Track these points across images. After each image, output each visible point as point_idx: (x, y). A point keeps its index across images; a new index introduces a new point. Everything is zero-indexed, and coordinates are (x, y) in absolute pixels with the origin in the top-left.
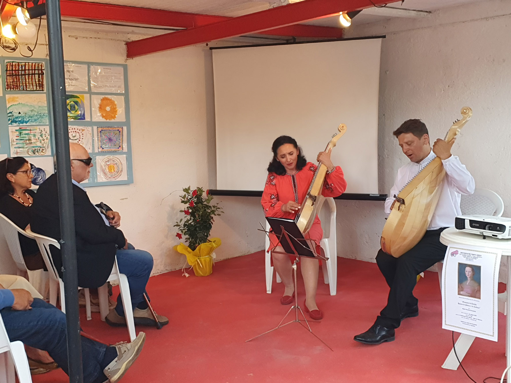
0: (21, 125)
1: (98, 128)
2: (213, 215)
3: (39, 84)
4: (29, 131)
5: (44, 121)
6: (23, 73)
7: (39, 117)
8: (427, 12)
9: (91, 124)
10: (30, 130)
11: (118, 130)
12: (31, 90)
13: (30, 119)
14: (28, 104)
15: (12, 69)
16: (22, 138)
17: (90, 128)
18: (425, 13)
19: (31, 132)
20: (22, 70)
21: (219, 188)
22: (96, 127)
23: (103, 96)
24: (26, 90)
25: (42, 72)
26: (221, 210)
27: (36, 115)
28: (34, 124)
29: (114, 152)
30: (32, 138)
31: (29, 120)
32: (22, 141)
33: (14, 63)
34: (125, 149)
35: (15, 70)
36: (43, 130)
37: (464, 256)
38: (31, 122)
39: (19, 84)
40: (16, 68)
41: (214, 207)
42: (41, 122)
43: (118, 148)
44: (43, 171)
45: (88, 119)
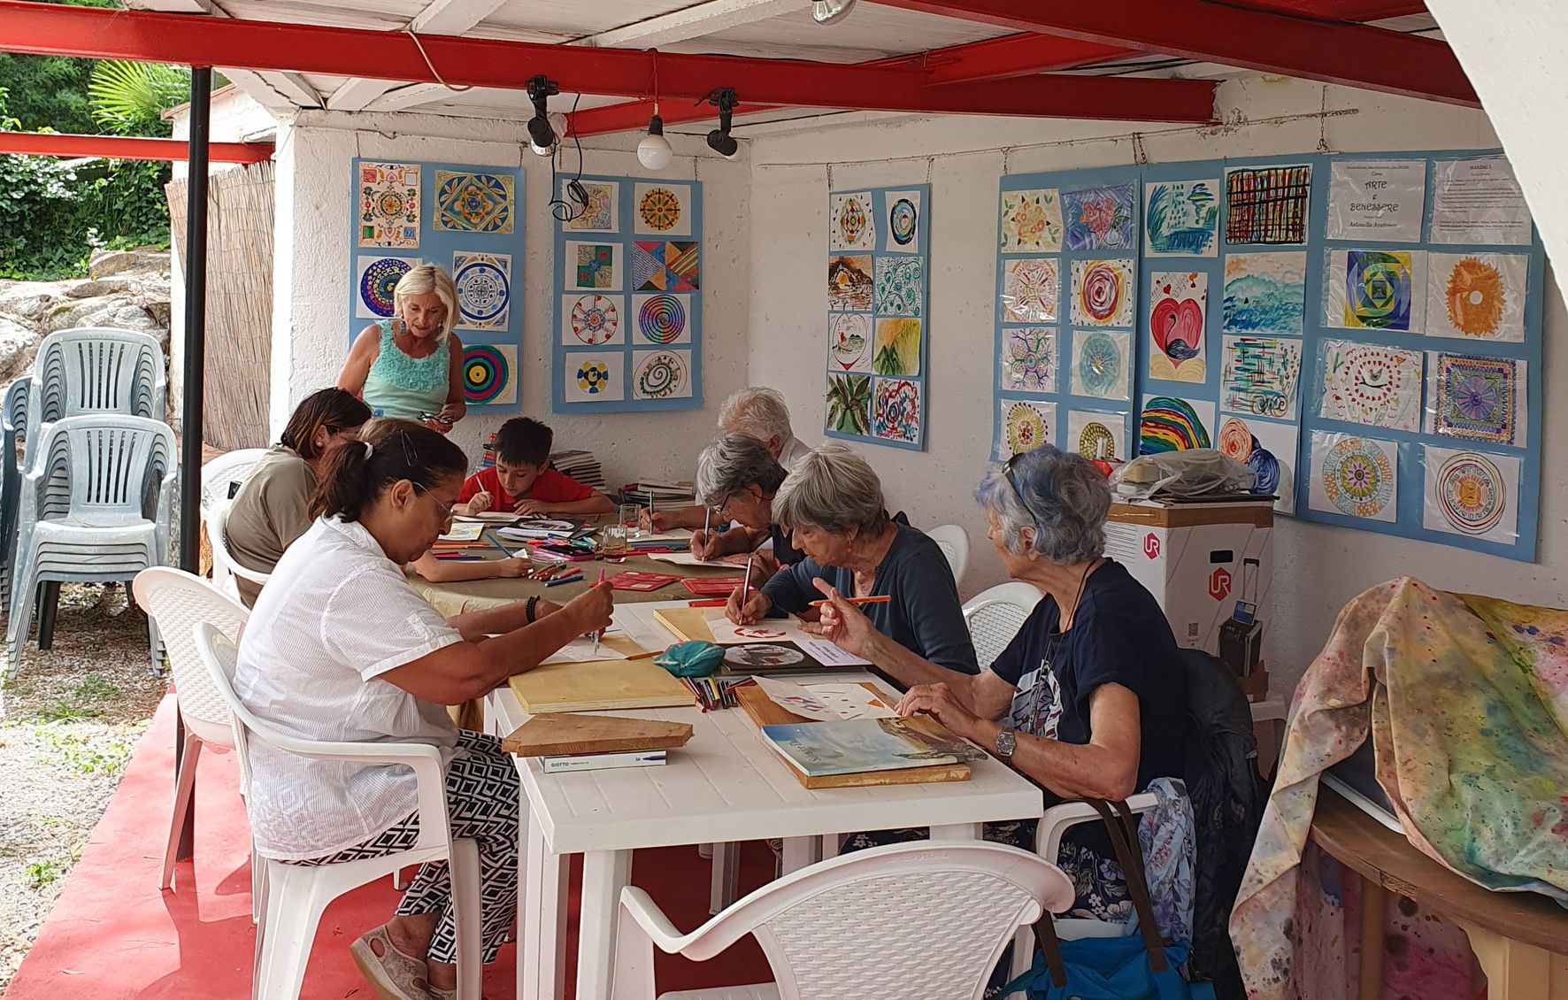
0: (1244, 331)
1: (1440, 356)
3: (1294, 224)
4: (1261, 350)
5: (1293, 325)
6: (1264, 196)
7: (1282, 312)
9: (1422, 343)
10: (1264, 347)
12: (1274, 242)
13: (1263, 316)
14: (1266, 278)
15: (1242, 188)
16: (1247, 367)
19: (1264, 352)
20: (1262, 190)
23: (1463, 257)
24: (1265, 242)
25: (1304, 191)
27: (1277, 309)
28: (1269, 331)
29: (1483, 445)
30: (1267, 368)
31: (1261, 320)
32: (1247, 374)
33: (1245, 174)
34: (1521, 441)
35: (1249, 192)
36: (1289, 351)
38: (1264, 325)
39: (1253, 226)
40: (1249, 186)
42: (1285, 328)
43: (1498, 431)
44: (1276, 462)
45: (1414, 328)
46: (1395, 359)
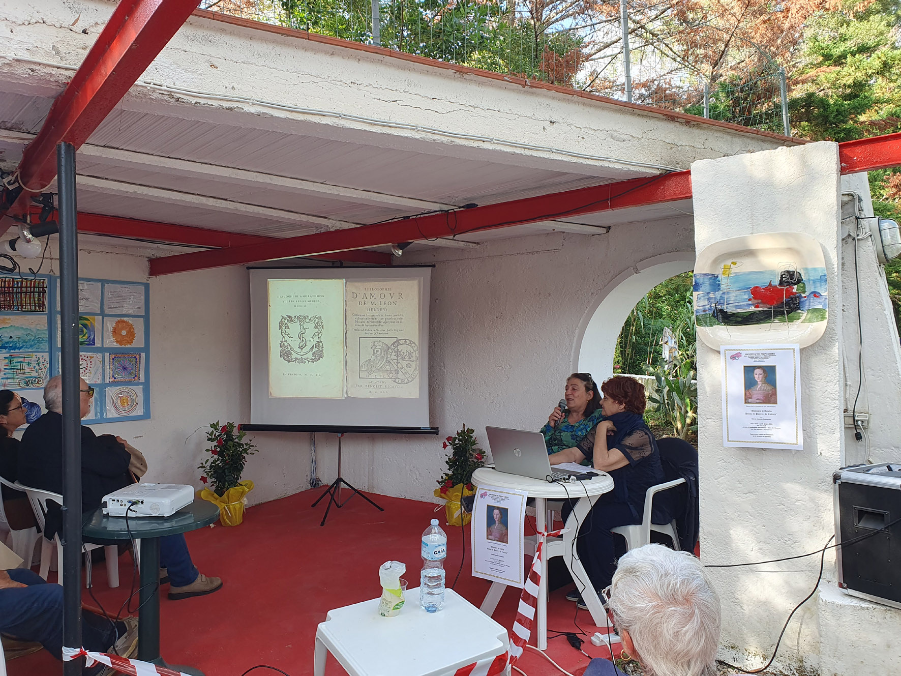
0: (12, 351)
1: (110, 354)
2: (245, 455)
3: (39, 304)
4: (23, 359)
5: (42, 347)
6: (19, 290)
7: (36, 342)
8: (475, 243)
9: (102, 350)
10: (24, 358)
11: (135, 357)
12: (28, 311)
14: (23, 327)
15: (5, 285)
16: (12, 367)
17: (100, 355)
18: (474, 245)
19: (24, 360)
20: (17, 287)
21: (253, 422)
22: (108, 354)
23: (119, 319)
24: (22, 311)
25: (43, 289)
26: (256, 448)
27: (33, 341)
28: (30, 350)
29: (129, 383)
30: (26, 366)
31: (24, 345)
32: (12, 370)
33: (7, 279)
34: (142, 379)
35: (9, 287)
36: (41, 358)
37: (493, 498)
38: (26, 348)
39: (13, 303)
40: (9, 284)
41: (246, 444)
42: (39, 348)
43: (134, 378)
44: (38, 406)
45: (98, 344)
46: (89, 357)
